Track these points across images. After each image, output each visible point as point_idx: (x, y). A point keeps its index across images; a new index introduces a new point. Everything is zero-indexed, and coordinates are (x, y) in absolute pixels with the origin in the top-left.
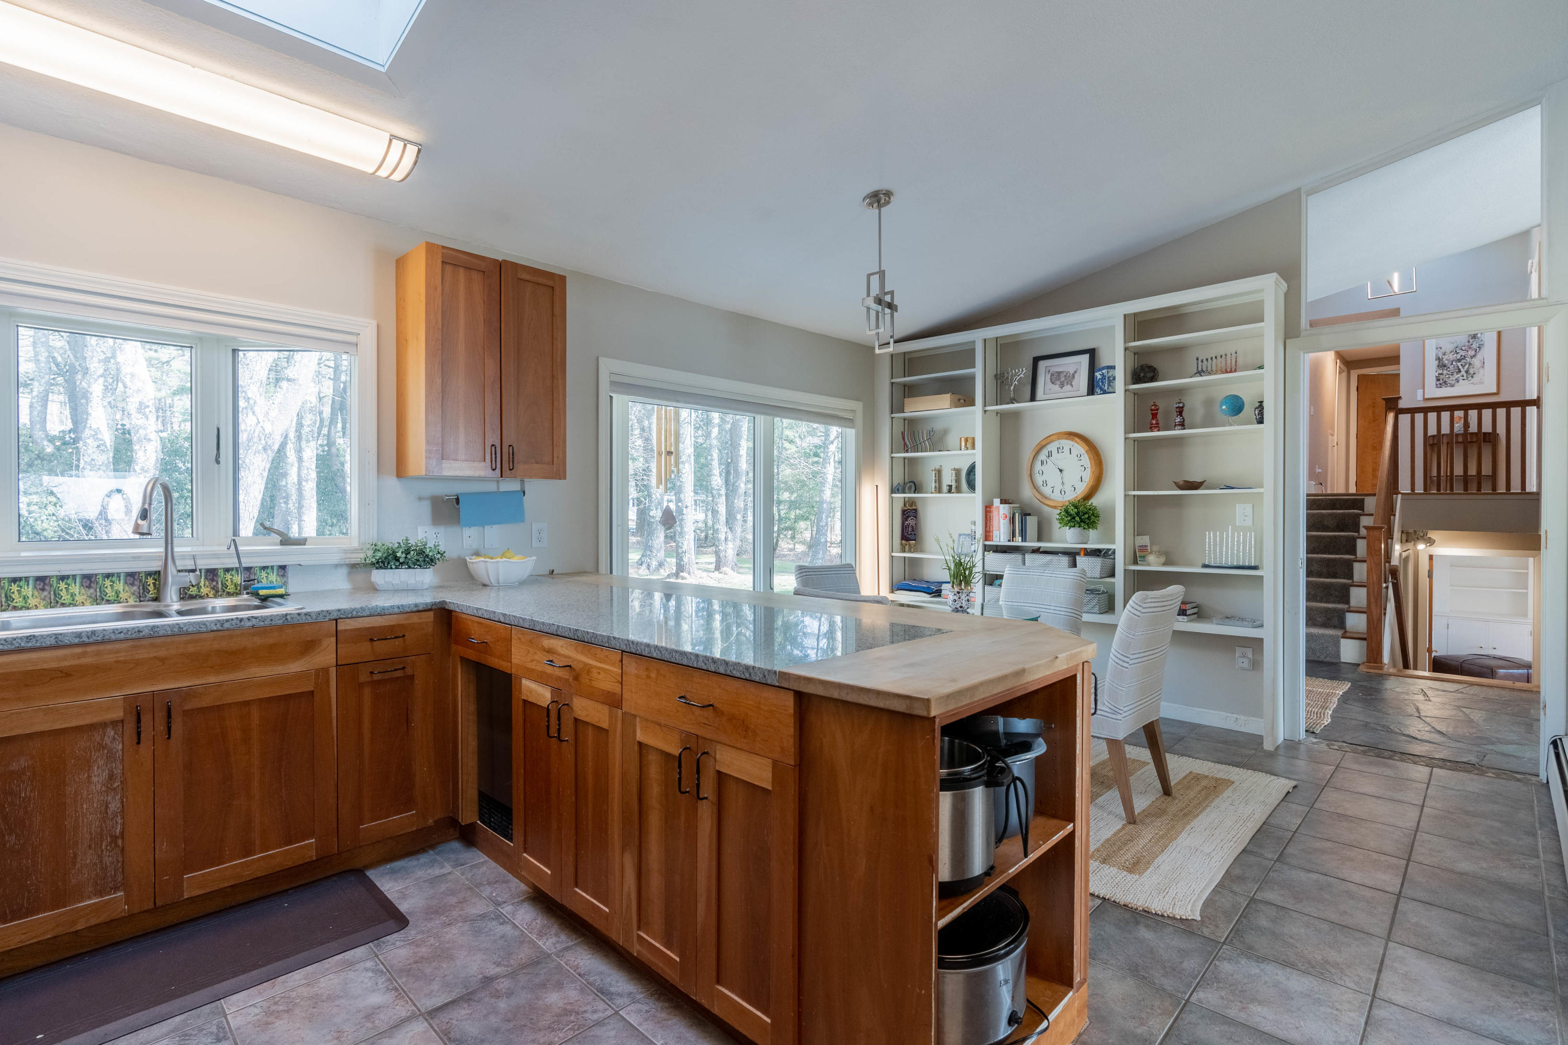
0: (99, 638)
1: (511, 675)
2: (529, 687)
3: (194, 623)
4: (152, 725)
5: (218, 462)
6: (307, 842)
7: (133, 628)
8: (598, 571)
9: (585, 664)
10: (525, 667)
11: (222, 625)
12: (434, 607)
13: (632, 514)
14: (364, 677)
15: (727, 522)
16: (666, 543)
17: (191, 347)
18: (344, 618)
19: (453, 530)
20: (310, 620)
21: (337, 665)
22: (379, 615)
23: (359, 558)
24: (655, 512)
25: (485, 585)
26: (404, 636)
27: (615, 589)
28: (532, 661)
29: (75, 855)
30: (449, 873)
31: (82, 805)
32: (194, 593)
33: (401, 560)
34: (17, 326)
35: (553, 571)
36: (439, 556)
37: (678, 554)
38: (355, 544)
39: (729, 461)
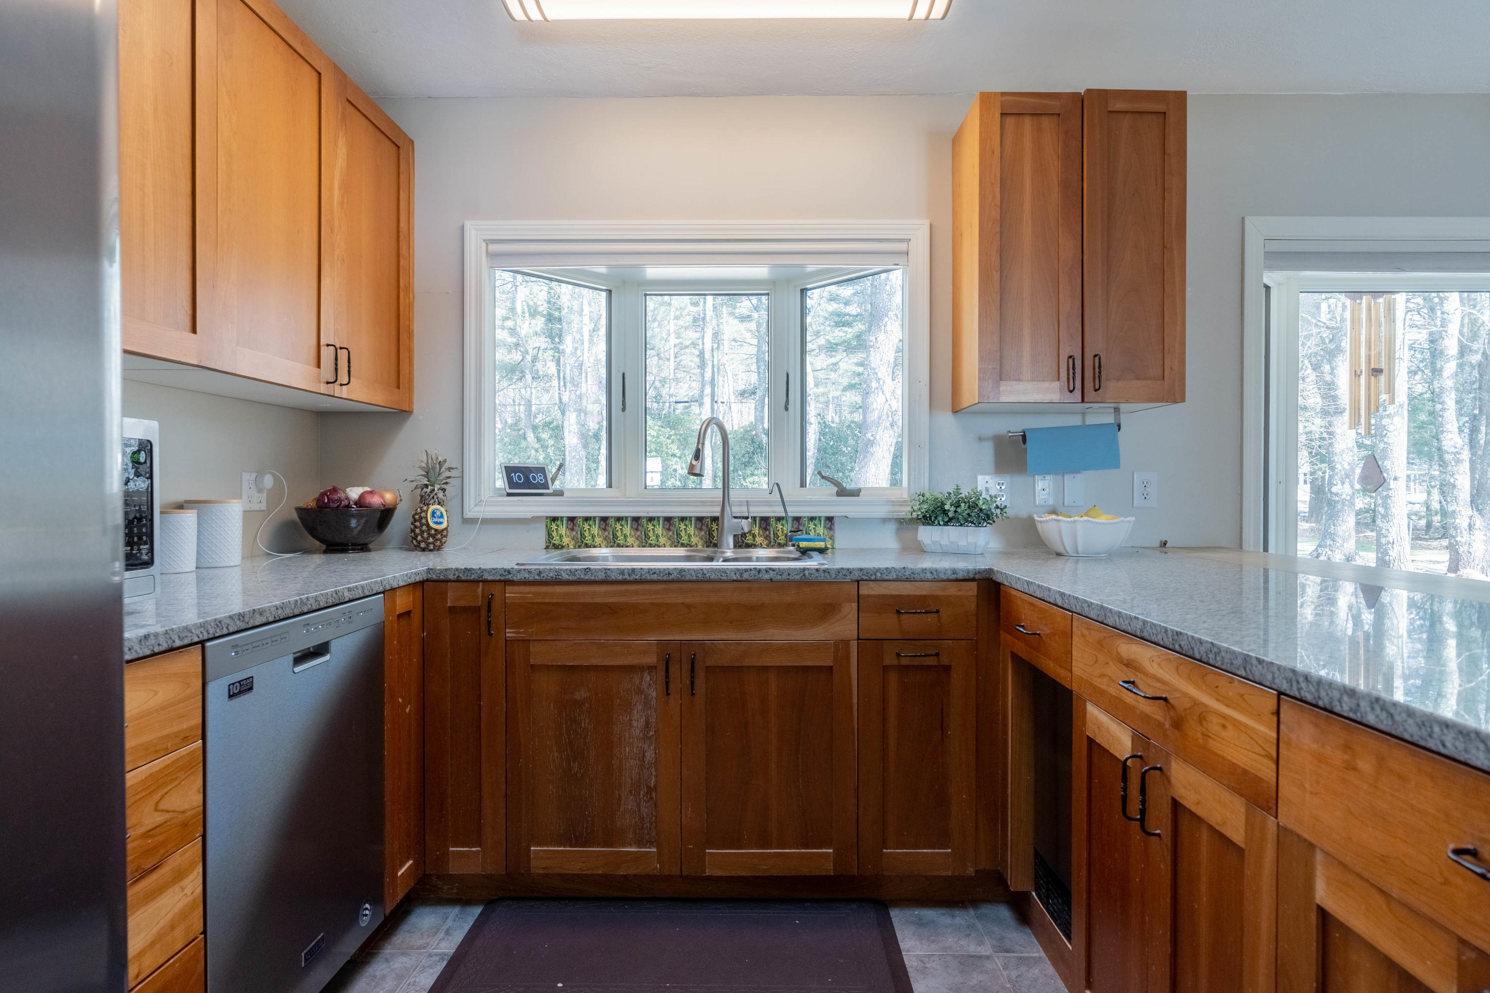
0: (637, 577)
1: (1072, 691)
2: (1096, 718)
3: (716, 569)
4: (680, 677)
5: (787, 409)
6: (824, 850)
7: (665, 570)
8: (1241, 547)
9: (1196, 703)
10: (1091, 684)
11: (741, 574)
12: (977, 577)
13: (1304, 495)
14: (889, 660)
15: (1472, 502)
16: (1358, 532)
17: (768, 294)
18: (866, 580)
19: (1020, 480)
20: (829, 579)
21: (858, 639)
22: (908, 580)
23: (905, 512)
24: (1340, 486)
25: (1059, 554)
26: (938, 612)
27: (1272, 575)
28: (1102, 676)
29: (620, 796)
30: (988, 957)
31: (625, 747)
32: (750, 542)
33: (951, 514)
34: (646, 295)
35: (1165, 543)
36: (998, 511)
37: (1379, 545)
38: (905, 496)
39: (1477, 412)
